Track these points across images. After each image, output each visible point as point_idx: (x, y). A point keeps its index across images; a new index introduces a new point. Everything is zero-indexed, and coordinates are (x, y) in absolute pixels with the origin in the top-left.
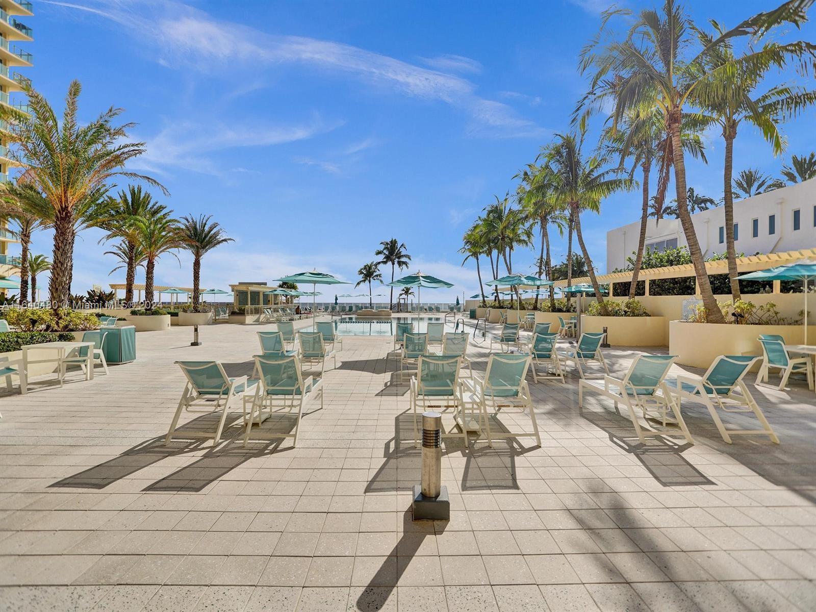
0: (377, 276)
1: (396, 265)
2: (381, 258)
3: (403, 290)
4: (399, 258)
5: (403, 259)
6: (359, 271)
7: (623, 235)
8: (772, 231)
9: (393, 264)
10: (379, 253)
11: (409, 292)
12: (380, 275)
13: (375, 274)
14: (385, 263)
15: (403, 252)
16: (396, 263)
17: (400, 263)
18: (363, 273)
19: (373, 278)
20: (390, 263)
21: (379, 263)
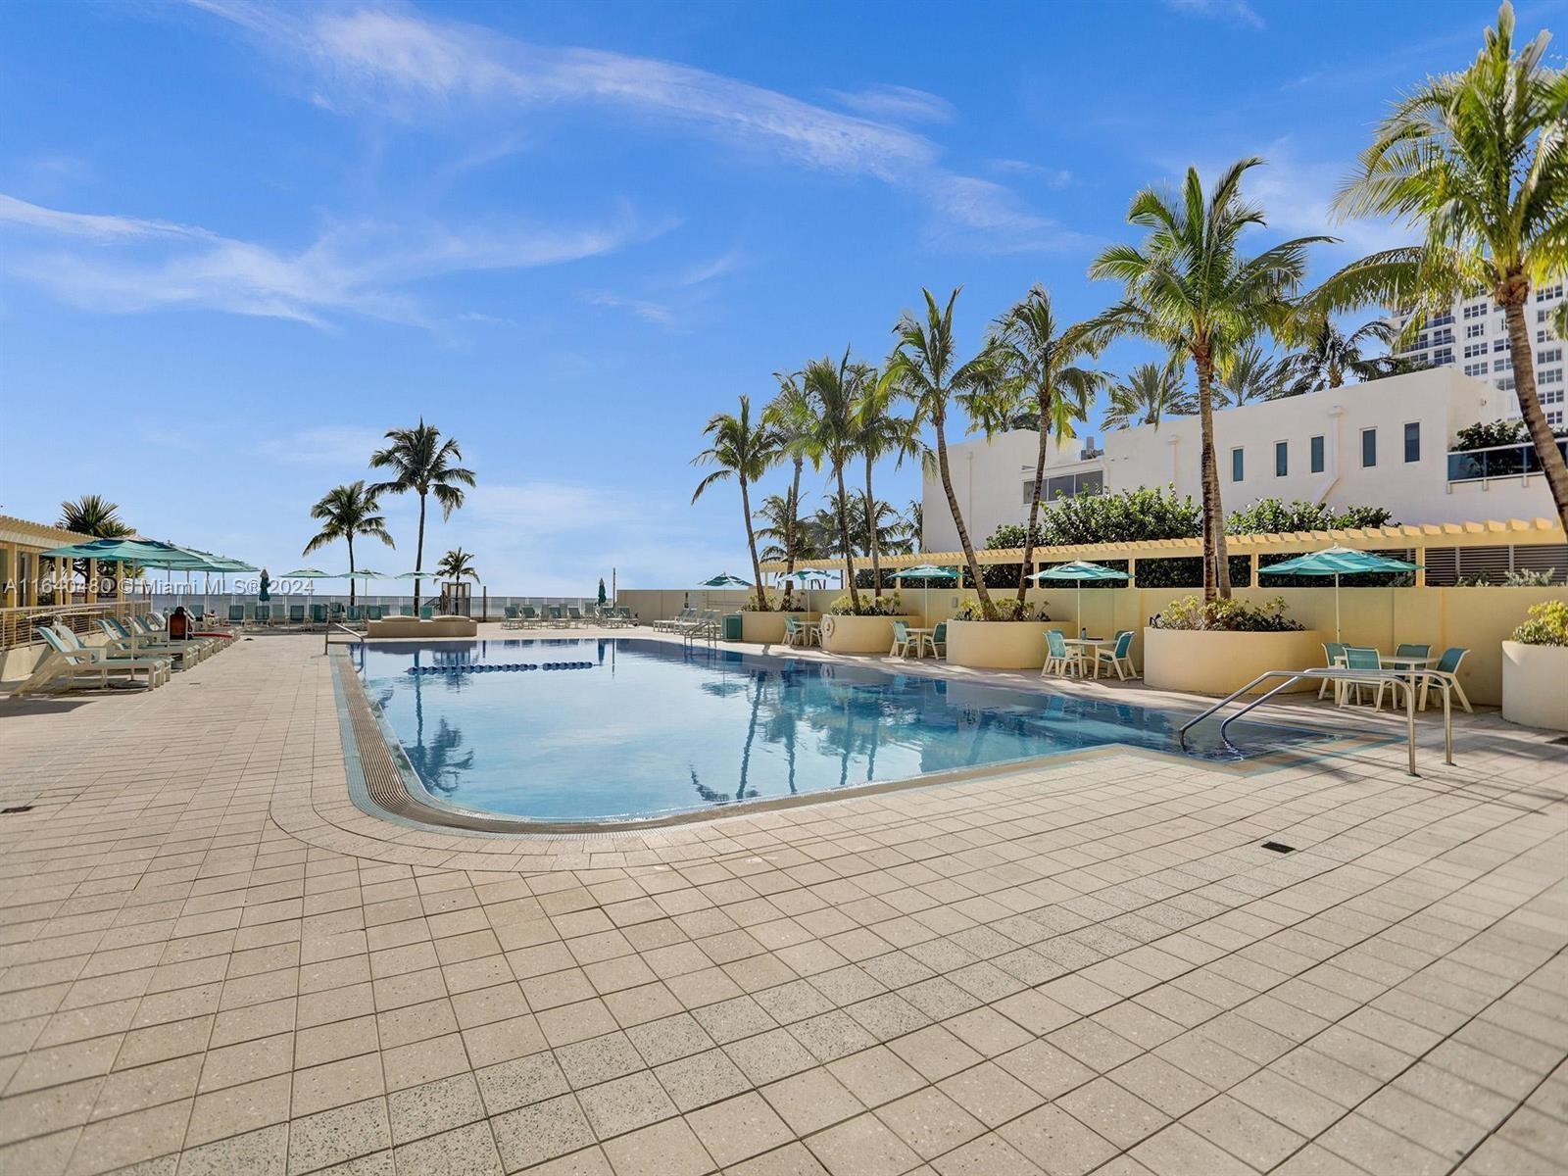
0: (369, 522)
1: (431, 496)
2: (390, 473)
3: (446, 562)
4: (440, 476)
5: (451, 483)
6: (318, 507)
7: (968, 461)
8: (1317, 464)
9: (423, 492)
10: (381, 460)
11: (463, 568)
12: (377, 521)
13: (367, 516)
14: (398, 486)
15: (451, 462)
16: (431, 490)
17: (444, 492)
18: (330, 512)
19: (358, 527)
20: (412, 492)
21: (382, 487)
